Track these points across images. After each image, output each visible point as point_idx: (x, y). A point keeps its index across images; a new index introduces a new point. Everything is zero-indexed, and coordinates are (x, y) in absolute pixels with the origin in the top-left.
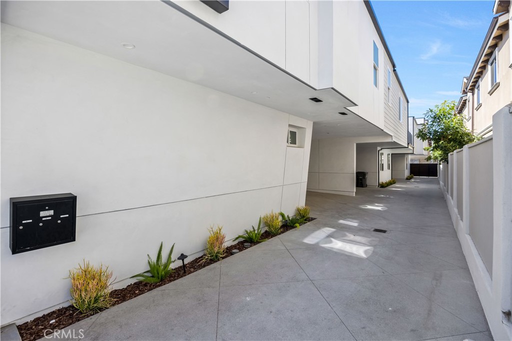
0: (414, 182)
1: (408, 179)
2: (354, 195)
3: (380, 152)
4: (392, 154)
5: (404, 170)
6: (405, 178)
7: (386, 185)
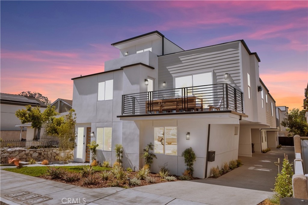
0: (283, 150)
1: (278, 148)
2: (251, 157)
3: (261, 131)
4: (267, 131)
5: (275, 142)
6: (276, 147)
7: (265, 152)
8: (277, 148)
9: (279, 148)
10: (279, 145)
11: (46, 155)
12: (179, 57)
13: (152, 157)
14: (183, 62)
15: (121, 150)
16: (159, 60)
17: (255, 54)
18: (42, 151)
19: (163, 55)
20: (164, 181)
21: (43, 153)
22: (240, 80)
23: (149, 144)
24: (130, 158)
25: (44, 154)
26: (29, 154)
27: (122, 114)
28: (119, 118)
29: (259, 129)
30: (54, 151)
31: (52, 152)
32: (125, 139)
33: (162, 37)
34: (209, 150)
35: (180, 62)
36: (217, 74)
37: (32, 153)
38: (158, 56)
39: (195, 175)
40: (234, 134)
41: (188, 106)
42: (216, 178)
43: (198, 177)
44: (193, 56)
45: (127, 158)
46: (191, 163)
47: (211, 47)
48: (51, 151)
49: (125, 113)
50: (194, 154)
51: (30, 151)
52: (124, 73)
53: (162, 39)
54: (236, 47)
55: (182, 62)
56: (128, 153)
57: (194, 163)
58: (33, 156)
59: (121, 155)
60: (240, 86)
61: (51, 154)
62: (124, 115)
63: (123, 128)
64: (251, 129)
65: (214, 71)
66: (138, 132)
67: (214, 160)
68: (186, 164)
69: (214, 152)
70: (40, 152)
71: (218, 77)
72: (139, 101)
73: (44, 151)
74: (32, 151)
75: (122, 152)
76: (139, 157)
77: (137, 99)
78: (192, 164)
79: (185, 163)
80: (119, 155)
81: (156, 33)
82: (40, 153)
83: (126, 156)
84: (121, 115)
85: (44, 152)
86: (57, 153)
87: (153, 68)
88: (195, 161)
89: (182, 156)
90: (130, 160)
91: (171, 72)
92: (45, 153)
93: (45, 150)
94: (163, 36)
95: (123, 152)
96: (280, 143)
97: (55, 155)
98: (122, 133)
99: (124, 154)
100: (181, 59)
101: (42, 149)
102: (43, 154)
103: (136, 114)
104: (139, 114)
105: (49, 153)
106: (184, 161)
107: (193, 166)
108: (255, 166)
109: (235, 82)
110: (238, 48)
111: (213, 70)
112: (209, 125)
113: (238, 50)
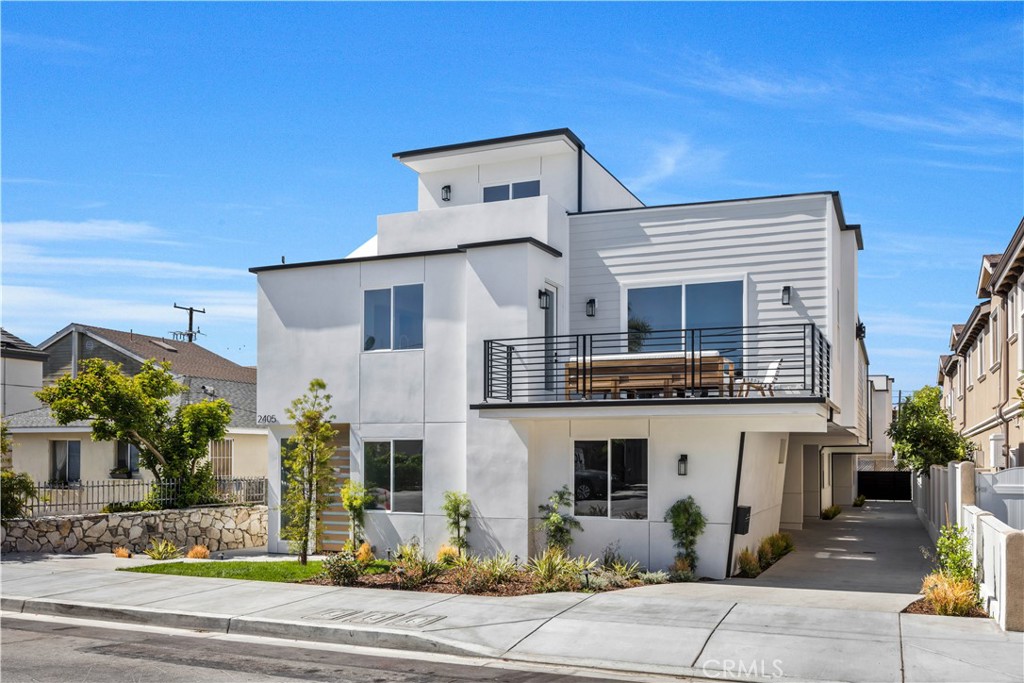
1: (857, 504)
3: (821, 453)
4: (833, 454)
5: (851, 487)
6: (852, 502)
7: (829, 516)
8: (855, 505)
9: (860, 506)
10: (859, 496)
11: (172, 532)
12: (642, 224)
13: (568, 527)
14: (654, 240)
15: (463, 509)
16: (571, 226)
17: (856, 228)
18: (158, 519)
19: (580, 212)
20: (640, 585)
21: (161, 524)
22: (823, 307)
23: (561, 489)
24: (496, 531)
25: (165, 529)
26: (120, 530)
27: (485, 399)
28: (478, 411)
29: (817, 446)
30: (195, 518)
31: (189, 521)
32: (476, 476)
33: (576, 148)
34: (739, 504)
35: (644, 239)
36: (760, 287)
37: (129, 527)
38: (569, 214)
39: (701, 571)
40: (777, 461)
41: (703, 381)
42: (755, 577)
43: (708, 576)
44: (686, 226)
45: (484, 533)
46: (691, 538)
47: (745, 202)
48: (185, 520)
49: (495, 398)
50: (699, 515)
51: (123, 518)
52: (468, 266)
53: (576, 153)
54: (818, 213)
55: (649, 240)
56: (490, 518)
57: (699, 539)
58: (131, 537)
59: (463, 523)
60: (823, 326)
61: (186, 529)
62: (491, 401)
63: (469, 442)
64: (805, 446)
65: (751, 277)
66: (523, 453)
67: (747, 532)
68: (677, 541)
69: (748, 510)
70: (152, 520)
71: (761, 297)
72: (526, 361)
73: (163, 517)
74: (127, 517)
75: (466, 516)
76: (527, 530)
77: (522, 355)
78: (692, 543)
79: (674, 538)
80: (456, 524)
81: (564, 137)
82: (153, 528)
83: (483, 527)
84: (480, 400)
85: (164, 521)
86: (203, 525)
87: (557, 254)
88: (703, 532)
89: (666, 521)
90: (495, 539)
91: (613, 270)
92: (167, 525)
93: (166, 516)
94: (580, 147)
95: (471, 516)
96: (861, 491)
97: (196, 534)
98: (468, 457)
99: (476, 521)
100: (648, 232)
101: (158, 512)
102: (161, 529)
103: (515, 401)
104: (526, 400)
105: (180, 526)
106: (671, 534)
107: (696, 548)
108: (828, 551)
109: (811, 313)
110: (824, 215)
111: (748, 274)
112: (743, 434)
113: (823, 220)
